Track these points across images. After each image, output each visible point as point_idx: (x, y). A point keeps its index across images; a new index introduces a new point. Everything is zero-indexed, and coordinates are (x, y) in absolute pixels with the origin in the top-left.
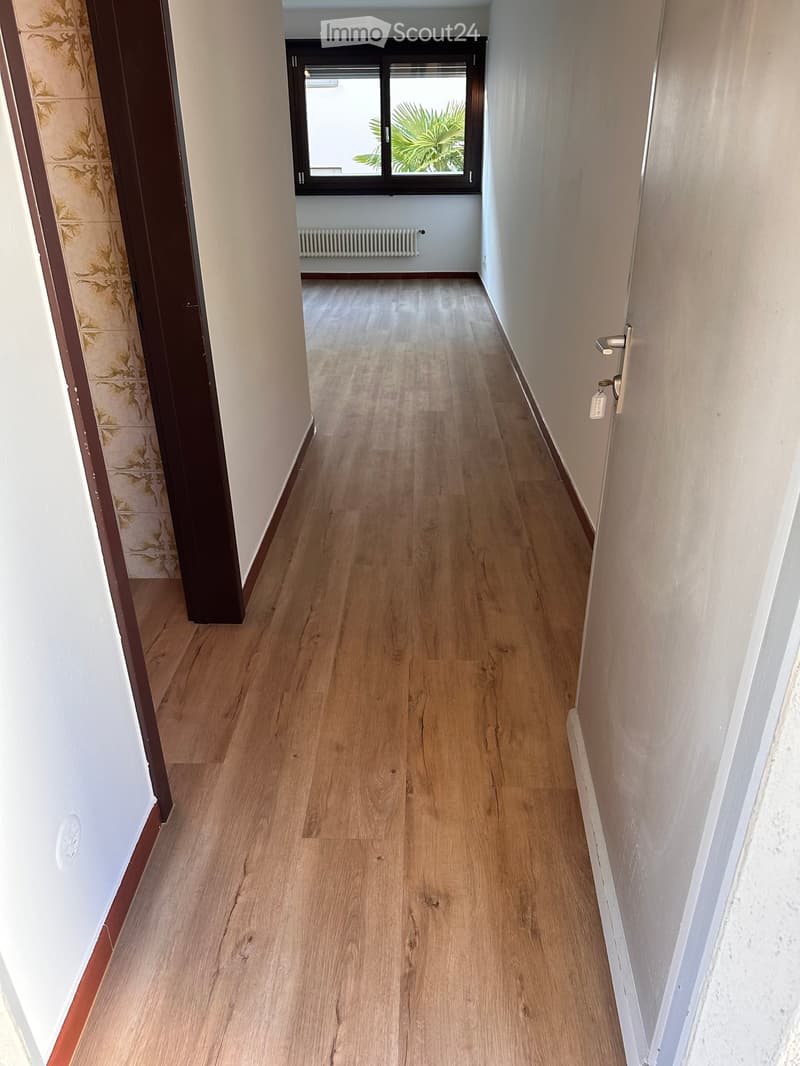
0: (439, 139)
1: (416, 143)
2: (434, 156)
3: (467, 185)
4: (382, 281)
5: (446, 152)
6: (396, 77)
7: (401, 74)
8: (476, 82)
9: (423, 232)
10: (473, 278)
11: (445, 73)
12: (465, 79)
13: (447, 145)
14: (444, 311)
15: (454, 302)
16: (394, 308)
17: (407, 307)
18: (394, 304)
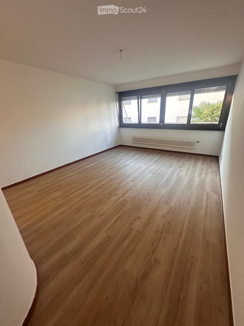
0: (213, 111)
1: (205, 112)
2: (211, 116)
3: (220, 127)
4: (182, 155)
5: (215, 115)
6: (197, 93)
9: (199, 142)
10: (216, 158)
11: (216, 90)
13: (216, 112)
14: (197, 179)
15: (204, 172)
16: (177, 172)
17: (182, 173)
18: (179, 169)
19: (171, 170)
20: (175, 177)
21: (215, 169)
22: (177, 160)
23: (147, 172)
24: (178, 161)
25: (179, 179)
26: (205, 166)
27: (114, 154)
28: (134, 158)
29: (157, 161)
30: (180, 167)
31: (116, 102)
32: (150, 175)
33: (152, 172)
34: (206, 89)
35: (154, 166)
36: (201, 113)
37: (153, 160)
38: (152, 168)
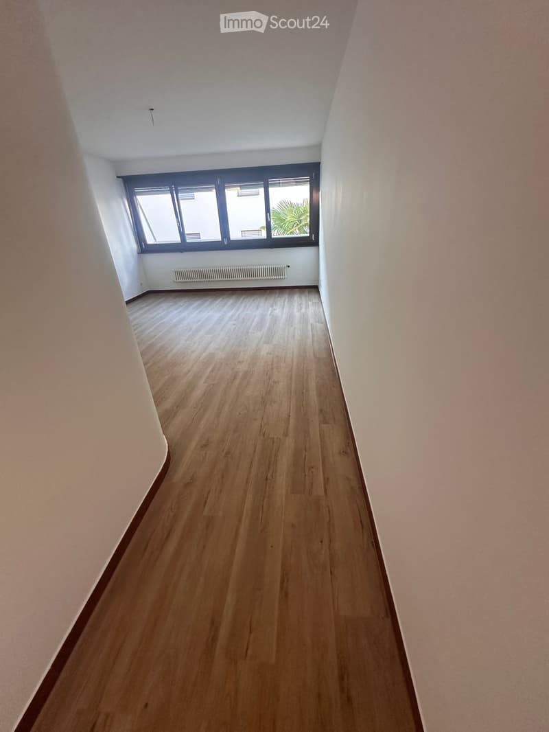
0: (300, 216)
1: (289, 219)
2: (298, 225)
3: (311, 241)
4: (268, 291)
5: (303, 223)
6: (272, 187)
7: (275, 185)
8: (315, 186)
9: (289, 267)
10: (315, 289)
11: (297, 183)
12: (309, 186)
13: (303, 219)
14: (297, 314)
15: (304, 306)
16: (269, 312)
17: (277, 311)
18: (271, 309)
19: (260, 311)
20: (268, 318)
21: (316, 300)
22: (264, 297)
23: (226, 319)
24: (266, 299)
25: (275, 320)
26: (304, 299)
27: (148, 308)
28: (192, 307)
29: (233, 305)
30: (272, 306)
31: (122, 199)
32: (231, 323)
33: (234, 318)
34: (282, 180)
35: (233, 311)
36: (282, 221)
37: (226, 304)
38: (230, 314)
